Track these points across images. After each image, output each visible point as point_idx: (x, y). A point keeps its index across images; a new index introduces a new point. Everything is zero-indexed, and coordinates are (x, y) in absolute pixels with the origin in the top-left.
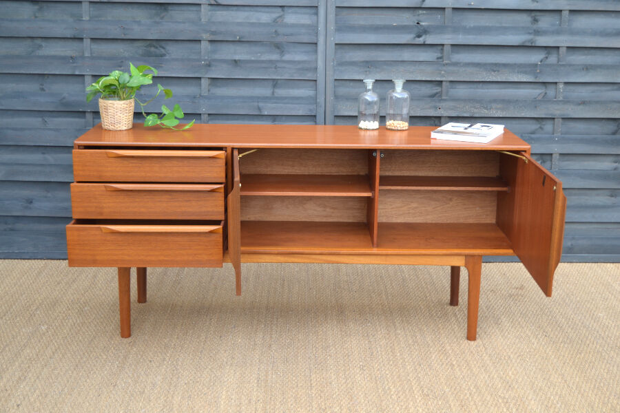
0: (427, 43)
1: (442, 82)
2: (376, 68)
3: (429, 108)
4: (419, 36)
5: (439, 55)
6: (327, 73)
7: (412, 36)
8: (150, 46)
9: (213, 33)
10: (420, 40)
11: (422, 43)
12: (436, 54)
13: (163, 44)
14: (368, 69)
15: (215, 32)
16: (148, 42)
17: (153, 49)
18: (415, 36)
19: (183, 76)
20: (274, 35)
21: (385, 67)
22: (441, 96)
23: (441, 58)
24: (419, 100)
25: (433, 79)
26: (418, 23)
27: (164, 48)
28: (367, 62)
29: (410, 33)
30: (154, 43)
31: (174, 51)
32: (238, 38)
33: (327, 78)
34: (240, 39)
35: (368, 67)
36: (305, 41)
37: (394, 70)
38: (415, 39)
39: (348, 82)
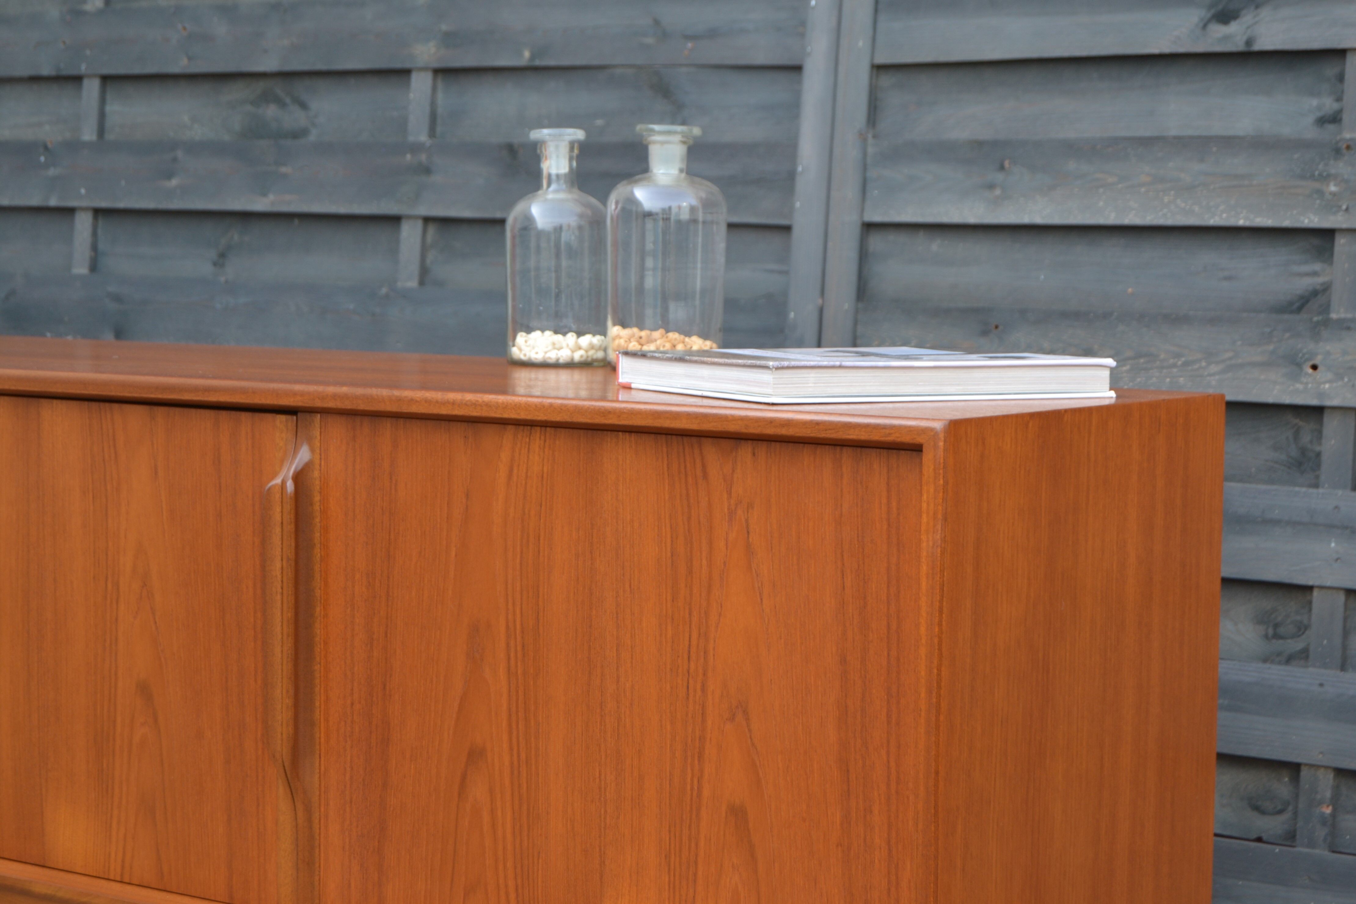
0: (1257, 47)
1: (1328, 234)
2: (1034, 168)
3: (1266, 365)
4: (1225, 16)
5: (1329, 105)
6: (835, 194)
7: (1196, 15)
8: (266, 98)
9: (450, 39)
10: (1231, 36)
11: (1238, 45)
12: (1315, 102)
14: (1000, 177)
16: (261, 85)
17: (271, 111)
18: (1209, 15)
20: (650, 40)
21: (1071, 164)
22: (1326, 309)
23: (1335, 119)
25: (1286, 223)
27: (303, 106)
30: (279, 88)
32: (527, 54)
33: (832, 217)
34: (533, 57)
35: (1002, 168)
36: (760, 59)
37: (1111, 180)
38: (1205, 27)
39: (921, 236)
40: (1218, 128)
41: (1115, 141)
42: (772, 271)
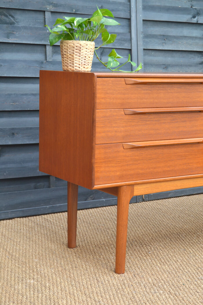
0: (199, 22)
2: (169, 40)
4: (194, 17)
6: (138, 43)
7: (190, 16)
9: (55, 5)
10: (194, 20)
11: (195, 22)
13: (12, 12)
14: (164, 41)
15: (57, 4)
17: (3, 17)
18: (192, 16)
19: (32, 43)
21: (175, 40)
24: (195, 66)
26: (191, 7)
27: (12, 17)
28: (164, 36)
29: (189, 14)
30: (5, 12)
31: (22, 20)
32: (74, 10)
33: (139, 48)
34: (75, 11)
35: (165, 40)
36: (122, 17)
37: (180, 43)
38: (191, 18)
39: (150, 51)
40: (191, 35)
41: (181, 36)
42: (126, 58)
